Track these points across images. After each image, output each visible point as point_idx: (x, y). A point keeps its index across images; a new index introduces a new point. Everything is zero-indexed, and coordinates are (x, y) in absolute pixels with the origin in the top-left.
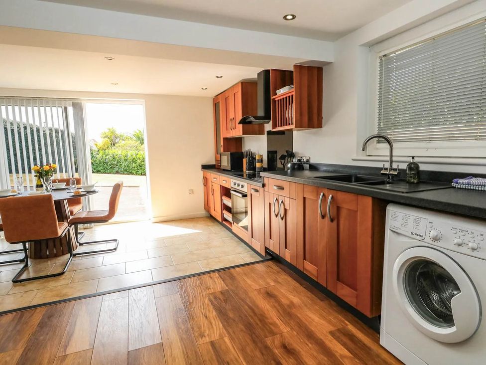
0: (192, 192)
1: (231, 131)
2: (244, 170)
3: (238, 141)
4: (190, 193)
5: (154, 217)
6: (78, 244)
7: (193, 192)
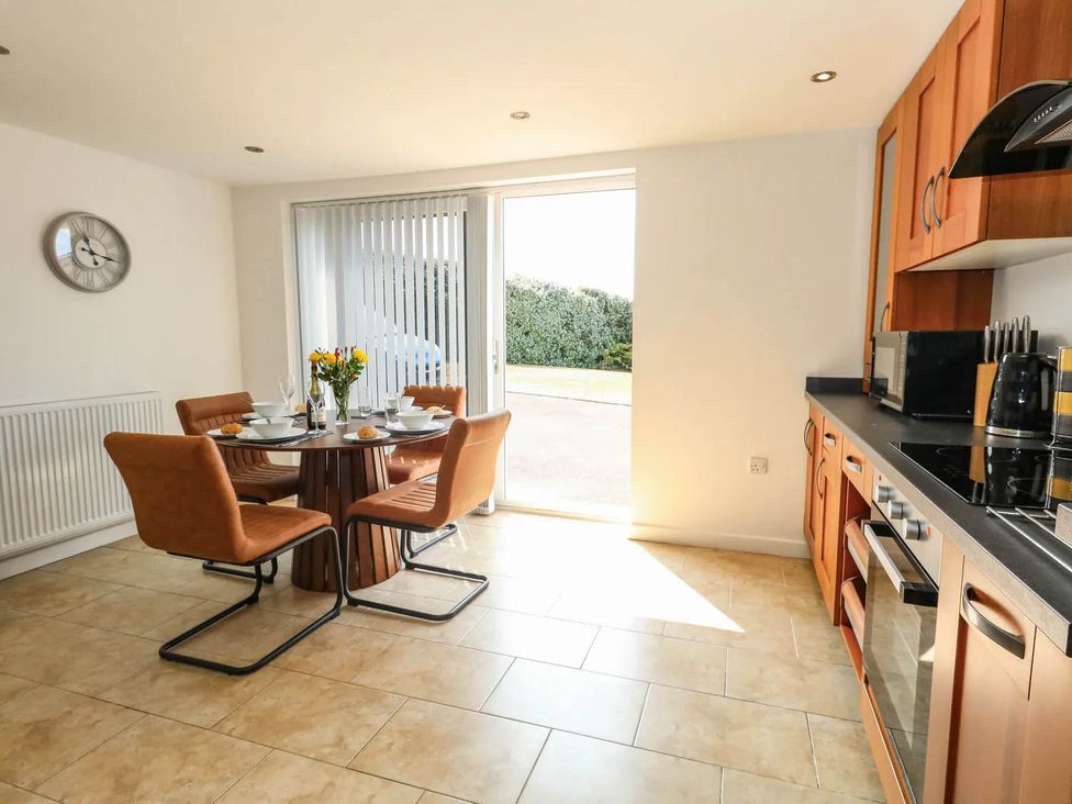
0: (761, 465)
1: (928, 238)
2: (980, 418)
3: (978, 284)
4: (754, 468)
5: (634, 524)
6: (404, 565)
7: (766, 467)
